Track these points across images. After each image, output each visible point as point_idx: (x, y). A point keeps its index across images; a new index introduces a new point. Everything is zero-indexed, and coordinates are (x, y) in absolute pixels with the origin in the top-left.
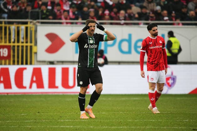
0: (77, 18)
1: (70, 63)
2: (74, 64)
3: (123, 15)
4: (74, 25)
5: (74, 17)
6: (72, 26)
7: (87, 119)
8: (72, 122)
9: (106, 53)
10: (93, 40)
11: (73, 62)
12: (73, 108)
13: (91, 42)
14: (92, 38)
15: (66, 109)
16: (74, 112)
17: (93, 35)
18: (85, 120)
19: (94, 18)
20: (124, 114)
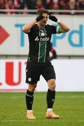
0: (22, 8)
1: (15, 58)
2: (19, 58)
3: (74, 4)
4: (20, 15)
5: (19, 6)
6: (17, 16)
7: (34, 119)
8: (17, 123)
9: (55, 46)
10: (45, 32)
11: (19, 56)
12: (18, 107)
13: (43, 34)
14: (44, 30)
15: (10, 108)
16: (20, 112)
17: (44, 26)
18: (32, 121)
19: (42, 7)
20: (74, 114)
